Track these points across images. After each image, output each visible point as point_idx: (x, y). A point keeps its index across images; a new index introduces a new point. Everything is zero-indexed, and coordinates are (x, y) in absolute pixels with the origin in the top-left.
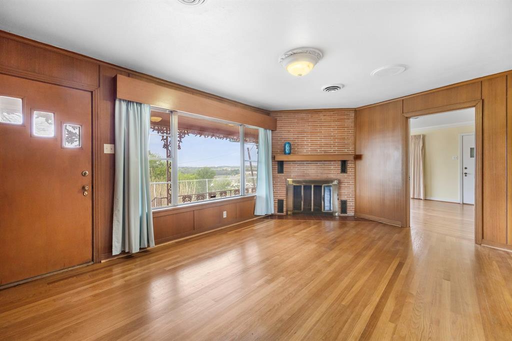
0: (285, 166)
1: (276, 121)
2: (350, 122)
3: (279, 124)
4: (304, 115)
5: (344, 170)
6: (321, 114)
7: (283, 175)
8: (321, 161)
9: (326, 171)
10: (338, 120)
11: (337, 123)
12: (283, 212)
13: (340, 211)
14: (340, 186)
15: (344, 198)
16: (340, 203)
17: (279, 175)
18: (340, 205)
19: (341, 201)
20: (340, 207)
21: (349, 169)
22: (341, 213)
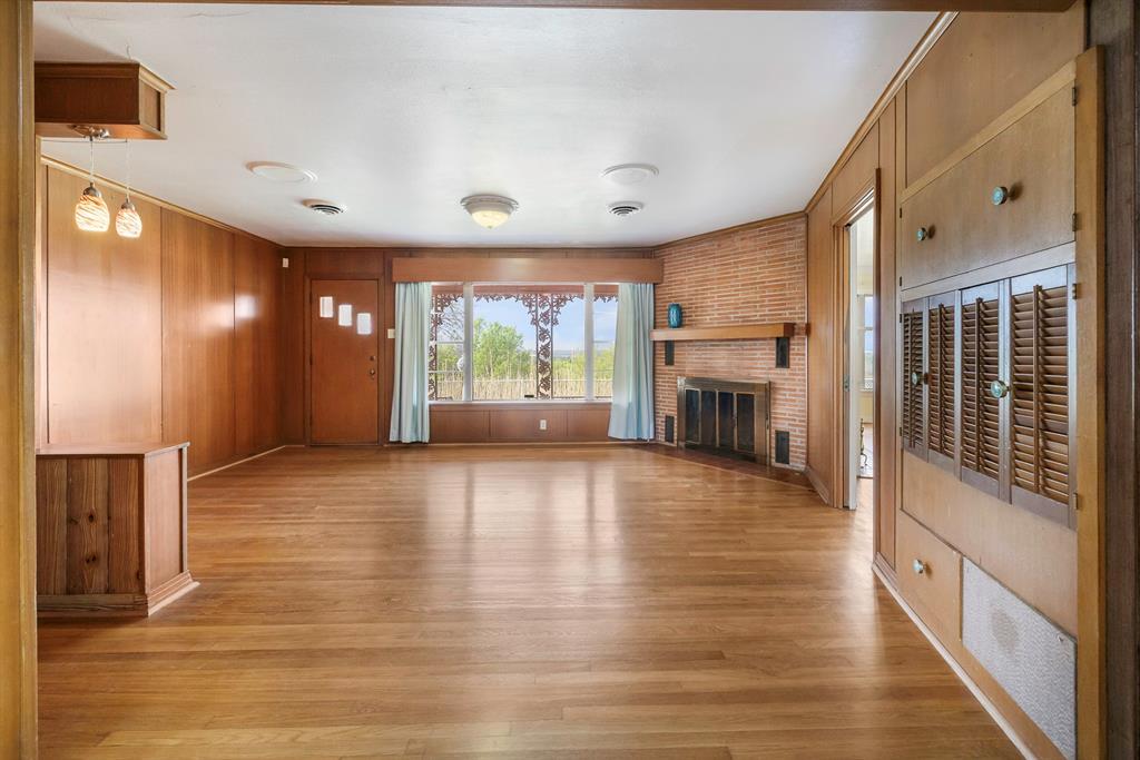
0: (676, 350)
1: (662, 264)
2: (795, 246)
3: (668, 269)
5: (783, 361)
6: (735, 238)
7: (672, 368)
8: (737, 340)
9: (747, 363)
10: (771, 245)
12: (673, 442)
13: (774, 455)
14: (772, 396)
15: (782, 426)
16: (773, 436)
17: (668, 368)
18: (774, 441)
19: (778, 433)
20: (773, 445)
21: (794, 359)
22: (777, 461)
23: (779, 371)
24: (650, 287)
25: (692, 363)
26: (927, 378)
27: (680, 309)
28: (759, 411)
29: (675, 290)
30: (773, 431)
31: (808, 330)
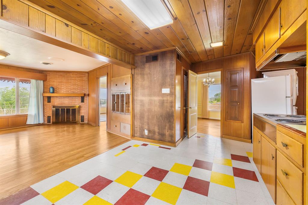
0: (52, 99)
1: (47, 75)
2: (85, 78)
3: (48, 78)
4: (62, 74)
5: (83, 101)
6: (71, 74)
7: (50, 103)
8: (71, 97)
9: (74, 102)
10: (80, 77)
11: (79, 78)
12: (50, 123)
13: (80, 121)
14: (80, 108)
15: (82, 115)
16: (80, 117)
17: (48, 103)
18: (80, 118)
19: (81, 116)
20: (80, 119)
21: (85, 101)
22: (81, 122)
23: (82, 103)
24: (42, 82)
25: (57, 102)
26: (116, 103)
27: (53, 89)
28: (77, 112)
29: (51, 83)
30: (80, 116)
31: (88, 95)
